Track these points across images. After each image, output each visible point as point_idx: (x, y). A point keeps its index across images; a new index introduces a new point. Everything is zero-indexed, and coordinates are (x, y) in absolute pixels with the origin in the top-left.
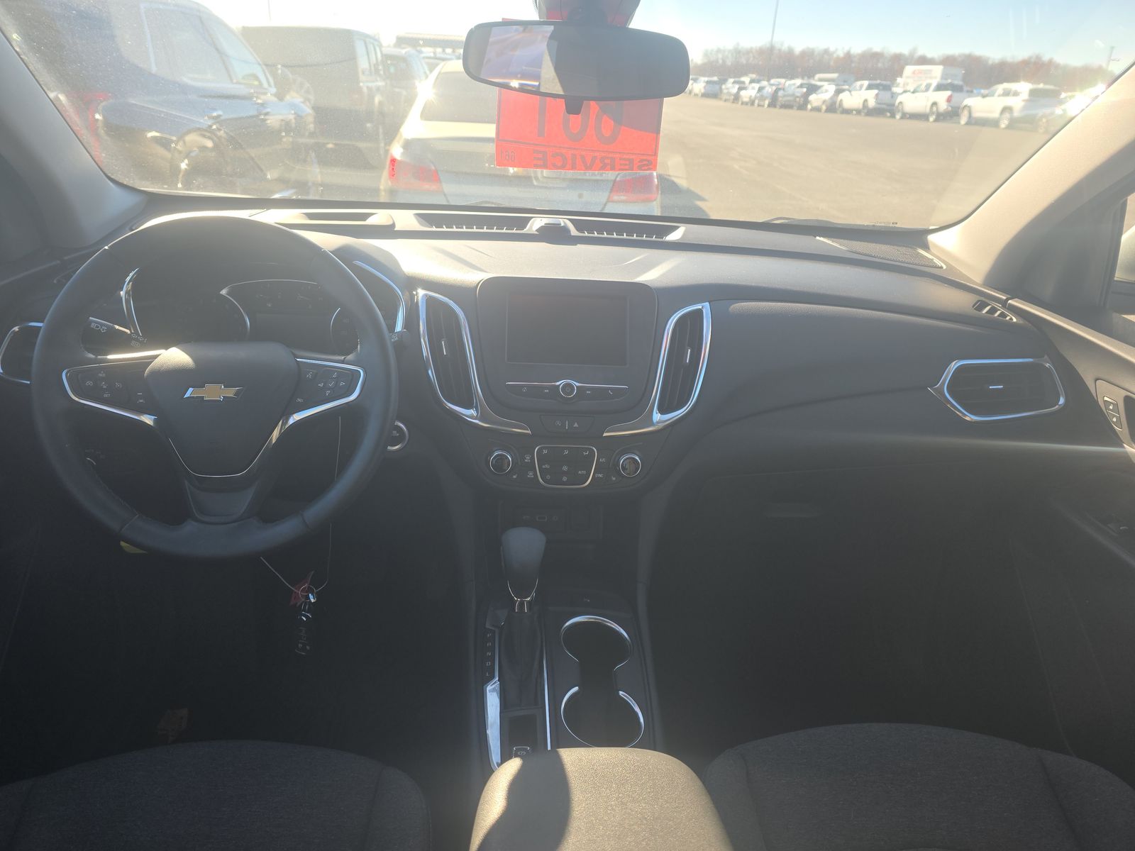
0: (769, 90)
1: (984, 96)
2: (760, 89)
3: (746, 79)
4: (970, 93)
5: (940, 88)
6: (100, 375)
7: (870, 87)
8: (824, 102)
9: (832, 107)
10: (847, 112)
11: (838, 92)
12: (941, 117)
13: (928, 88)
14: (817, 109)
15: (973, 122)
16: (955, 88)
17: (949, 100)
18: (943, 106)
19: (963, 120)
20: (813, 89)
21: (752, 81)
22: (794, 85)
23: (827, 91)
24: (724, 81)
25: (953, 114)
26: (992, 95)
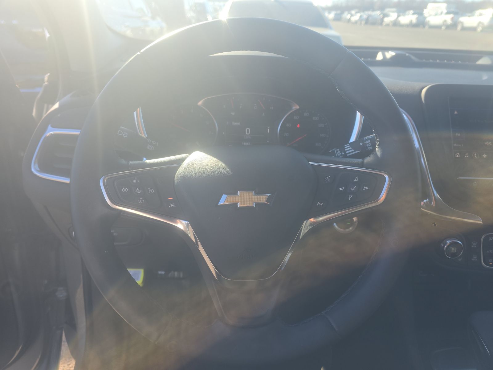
0: (365, 16)
1: (469, 16)
2: (361, 16)
3: (353, 12)
4: (463, 15)
5: (448, 13)
6: (134, 181)
7: (414, 14)
8: (391, 22)
9: (396, 24)
10: (402, 26)
11: (399, 16)
12: (448, 27)
13: (442, 13)
14: (388, 25)
15: (464, 29)
16: (455, 13)
17: (452, 19)
18: (449, 22)
19: (459, 28)
20: (386, 15)
21: (356, 13)
22: (377, 14)
23: (393, 16)
24: (342, 13)
25: (454, 25)
26: (473, 15)
